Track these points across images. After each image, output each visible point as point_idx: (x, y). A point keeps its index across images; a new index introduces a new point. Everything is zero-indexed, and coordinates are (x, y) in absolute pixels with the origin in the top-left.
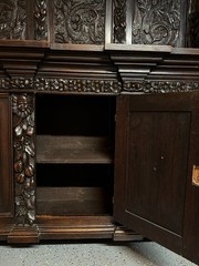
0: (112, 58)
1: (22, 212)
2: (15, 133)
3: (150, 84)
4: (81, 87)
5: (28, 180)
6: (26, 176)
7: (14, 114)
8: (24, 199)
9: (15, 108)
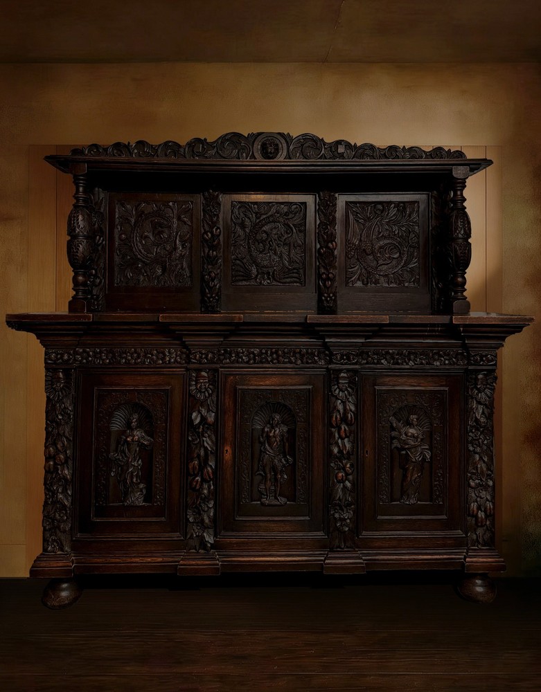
0: (317, 328)
1: (196, 531)
2: (191, 421)
3: (367, 353)
4: (277, 359)
5: (206, 486)
6: (203, 480)
7: (190, 395)
8: (198, 512)
9: (193, 388)
